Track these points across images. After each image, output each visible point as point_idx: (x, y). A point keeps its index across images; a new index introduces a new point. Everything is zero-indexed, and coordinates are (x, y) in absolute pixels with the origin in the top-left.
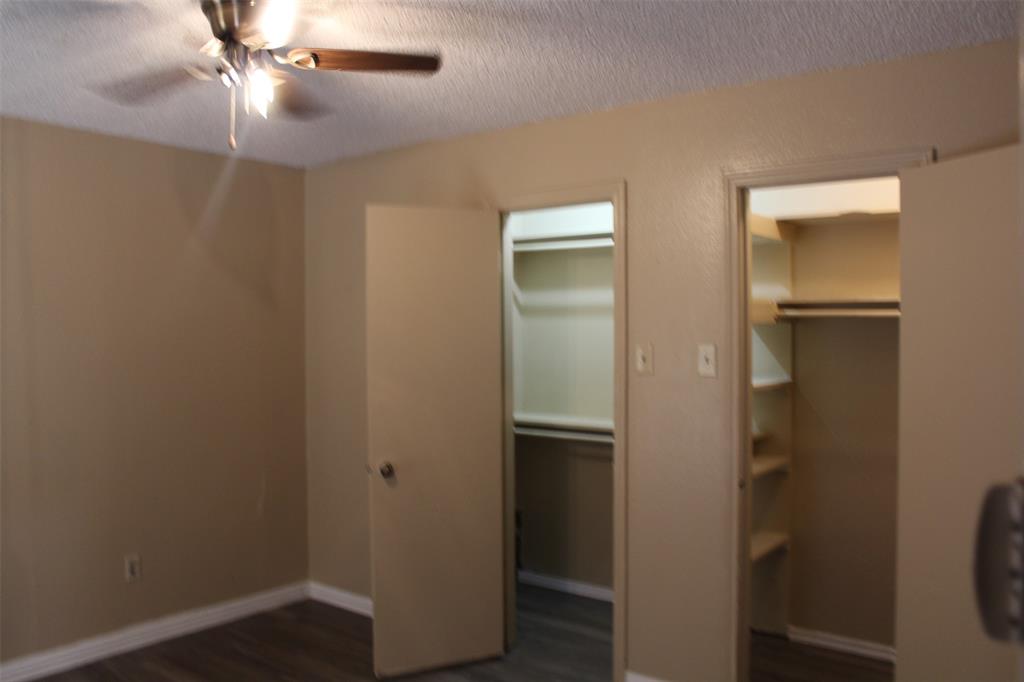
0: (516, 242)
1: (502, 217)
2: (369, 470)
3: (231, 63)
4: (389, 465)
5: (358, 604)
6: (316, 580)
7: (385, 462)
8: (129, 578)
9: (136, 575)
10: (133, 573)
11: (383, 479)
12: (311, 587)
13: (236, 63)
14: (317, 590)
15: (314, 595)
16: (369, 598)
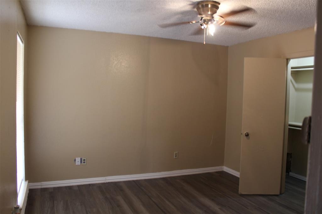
0: (292, 68)
1: (288, 60)
2: (242, 134)
3: (204, 23)
4: (247, 133)
5: (236, 174)
6: (226, 166)
7: (247, 132)
8: (175, 157)
9: (177, 157)
10: (176, 156)
11: (246, 137)
12: (224, 168)
13: (205, 23)
14: (226, 169)
15: (225, 170)
16: (239, 172)
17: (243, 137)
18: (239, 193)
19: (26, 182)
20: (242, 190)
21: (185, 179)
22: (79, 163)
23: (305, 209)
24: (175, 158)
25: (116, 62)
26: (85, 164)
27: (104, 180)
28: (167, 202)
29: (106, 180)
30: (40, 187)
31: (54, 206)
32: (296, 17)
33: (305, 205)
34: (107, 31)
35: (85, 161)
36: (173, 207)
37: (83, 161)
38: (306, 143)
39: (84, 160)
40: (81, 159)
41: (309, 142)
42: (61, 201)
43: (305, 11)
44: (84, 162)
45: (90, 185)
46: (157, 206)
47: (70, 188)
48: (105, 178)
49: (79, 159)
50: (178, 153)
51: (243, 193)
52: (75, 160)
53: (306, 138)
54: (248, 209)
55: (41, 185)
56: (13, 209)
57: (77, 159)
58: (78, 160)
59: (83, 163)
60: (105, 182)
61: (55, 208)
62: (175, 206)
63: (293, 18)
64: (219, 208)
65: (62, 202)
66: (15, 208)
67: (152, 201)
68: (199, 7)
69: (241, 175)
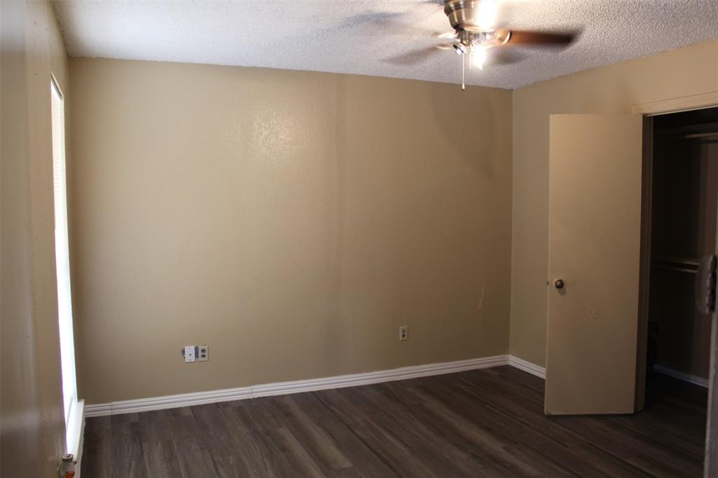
2: (547, 283)
3: (461, 42)
4: (561, 281)
5: (538, 371)
6: (513, 355)
7: (559, 279)
8: (401, 338)
9: (406, 338)
10: (404, 336)
11: (557, 290)
12: (510, 359)
13: (464, 42)
14: (514, 361)
15: (511, 364)
16: (544, 367)
17: (551, 290)
18: (545, 412)
19: (80, 403)
20: (552, 406)
21: (425, 384)
22: (193, 358)
23: (707, 448)
24: (402, 341)
25: (265, 133)
26: (206, 359)
27: (248, 394)
28: (389, 437)
29: (251, 393)
30: (108, 413)
31: (143, 454)
32: (663, 22)
33: (707, 440)
34: (244, 65)
35: (206, 353)
36: (402, 448)
37: (200, 354)
38: (707, 310)
39: (203, 351)
40: (196, 349)
41: (712, 308)
42: (157, 443)
43: (684, 9)
44: (204, 356)
45: (217, 405)
46: (368, 446)
47: (175, 412)
48: (249, 388)
49: (193, 347)
50: (408, 328)
51: (554, 413)
52: (183, 352)
53: (707, 300)
54: (566, 446)
55: (112, 409)
56: (61, 462)
57: (187, 349)
58: (190, 350)
59: (200, 359)
60: (251, 397)
61: (145, 458)
62: (406, 446)
63: (656, 24)
64: (504, 448)
65: (159, 446)
66: (64, 460)
67: (356, 435)
68: (449, 6)
69: (548, 374)
